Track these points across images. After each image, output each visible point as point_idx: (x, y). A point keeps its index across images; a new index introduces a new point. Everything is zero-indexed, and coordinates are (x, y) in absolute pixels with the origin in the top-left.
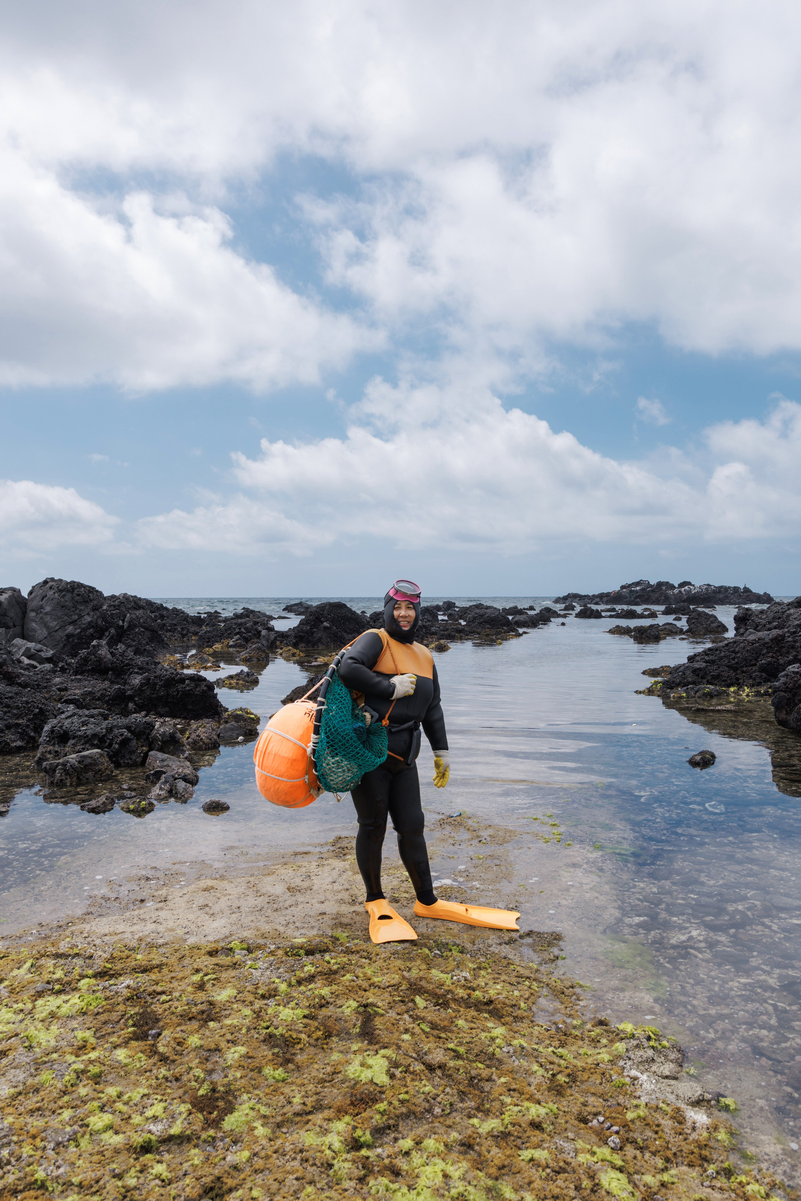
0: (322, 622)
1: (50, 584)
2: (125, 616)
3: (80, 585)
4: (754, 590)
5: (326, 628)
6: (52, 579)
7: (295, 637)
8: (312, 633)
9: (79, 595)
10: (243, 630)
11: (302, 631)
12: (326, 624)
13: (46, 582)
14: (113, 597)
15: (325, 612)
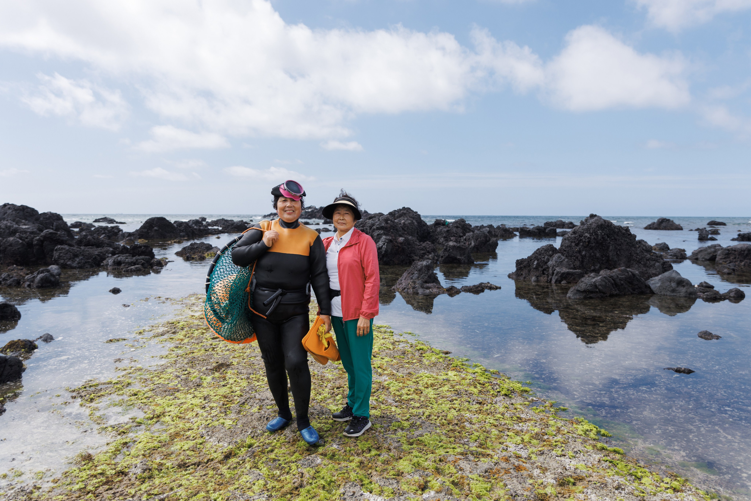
0: (154, 227)
1: (8, 206)
2: (53, 224)
3: (27, 207)
4: (369, 212)
5: (156, 230)
6: (8, 204)
7: (139, 235)
8: (148, 233)
9: (27, 212)
10: (106, 231)
11: (142, 232)
12: (155, 228)
13: (5, 205)
14: (44, 214)
15: (155, 222)
